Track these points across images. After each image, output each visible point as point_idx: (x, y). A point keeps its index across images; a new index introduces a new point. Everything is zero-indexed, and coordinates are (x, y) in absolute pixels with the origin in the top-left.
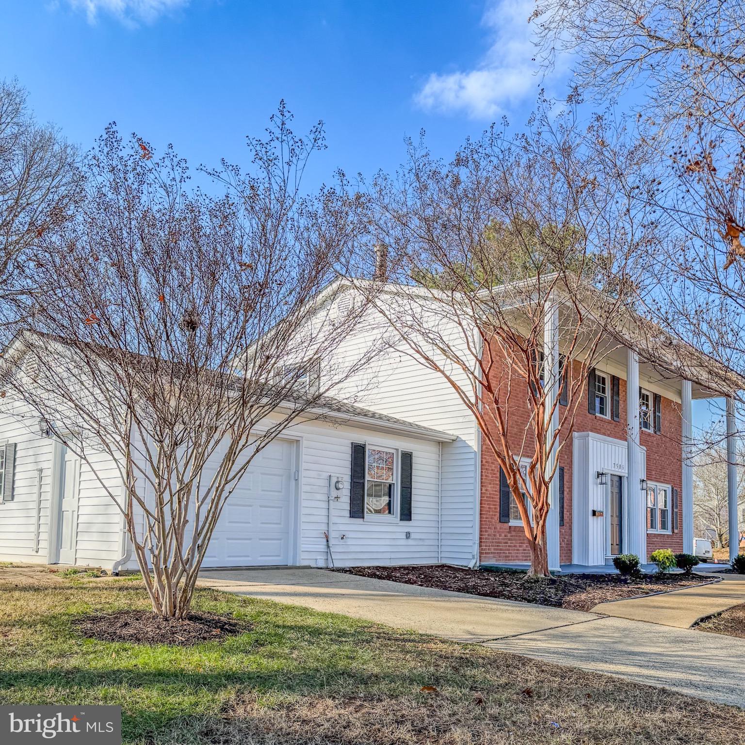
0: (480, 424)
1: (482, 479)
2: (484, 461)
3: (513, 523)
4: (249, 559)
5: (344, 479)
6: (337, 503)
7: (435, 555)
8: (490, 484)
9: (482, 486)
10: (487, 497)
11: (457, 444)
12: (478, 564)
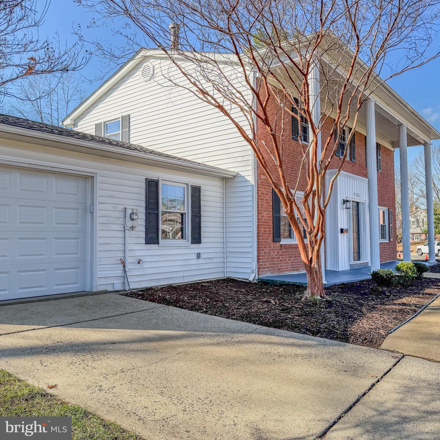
0: (258, 156)
1: (258, 207)
2: (260, 193)
3: (284, 241)
4: (44, 288)
5: (139, 211)
6: (133, 232)
7: (222, 270)
8: (265, 211)
9: (258, 213)
10: (263, 222)
11: (238, 179)
12: (257, 278)
